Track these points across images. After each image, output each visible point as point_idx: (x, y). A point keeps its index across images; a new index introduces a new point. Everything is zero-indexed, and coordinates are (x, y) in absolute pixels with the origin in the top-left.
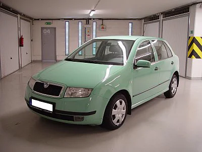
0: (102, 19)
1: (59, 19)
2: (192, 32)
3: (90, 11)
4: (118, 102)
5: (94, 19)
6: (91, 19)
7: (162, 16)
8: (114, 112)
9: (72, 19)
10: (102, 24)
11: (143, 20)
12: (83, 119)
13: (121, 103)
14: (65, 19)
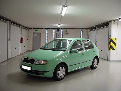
0: (66, 29)
1: (43, 29)
2: (110, 36)
3: (58, 24)
4: (61, 68)
5: (61, 29)
6: (60, 29)
7: (97, 27)
8: (58, 72)
9: (49, 28)
10: (66, 32)
11: (89, 29)
12: (43, 74)
13: (62, 68)
14: (46, 28)
